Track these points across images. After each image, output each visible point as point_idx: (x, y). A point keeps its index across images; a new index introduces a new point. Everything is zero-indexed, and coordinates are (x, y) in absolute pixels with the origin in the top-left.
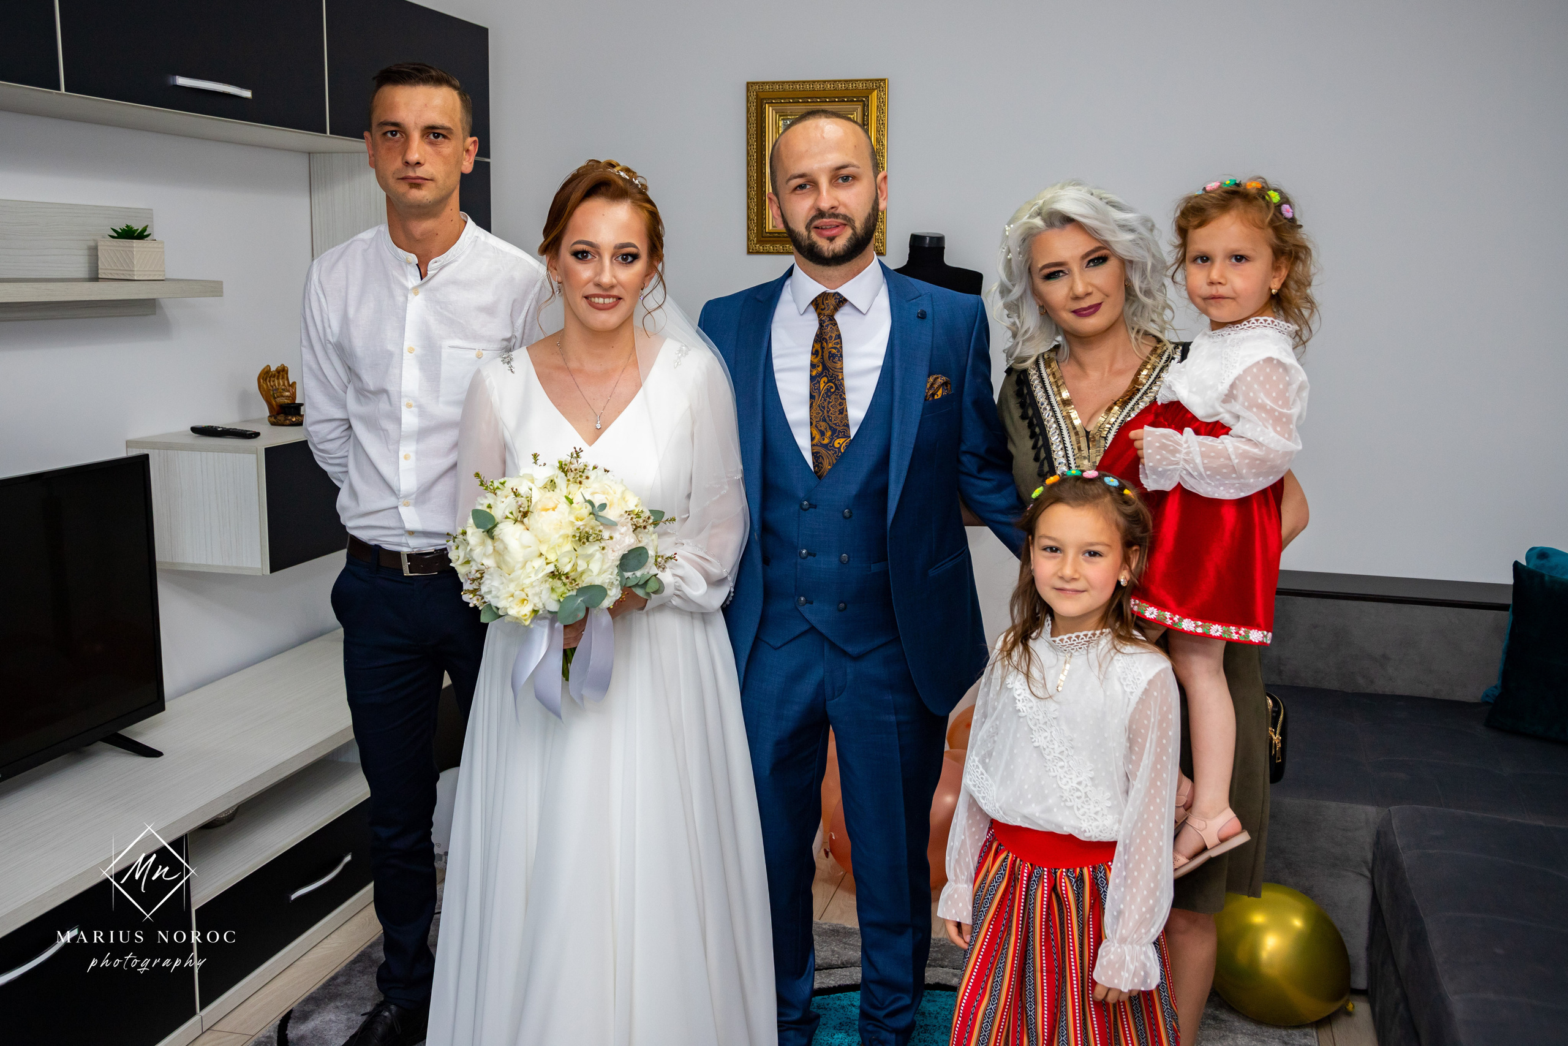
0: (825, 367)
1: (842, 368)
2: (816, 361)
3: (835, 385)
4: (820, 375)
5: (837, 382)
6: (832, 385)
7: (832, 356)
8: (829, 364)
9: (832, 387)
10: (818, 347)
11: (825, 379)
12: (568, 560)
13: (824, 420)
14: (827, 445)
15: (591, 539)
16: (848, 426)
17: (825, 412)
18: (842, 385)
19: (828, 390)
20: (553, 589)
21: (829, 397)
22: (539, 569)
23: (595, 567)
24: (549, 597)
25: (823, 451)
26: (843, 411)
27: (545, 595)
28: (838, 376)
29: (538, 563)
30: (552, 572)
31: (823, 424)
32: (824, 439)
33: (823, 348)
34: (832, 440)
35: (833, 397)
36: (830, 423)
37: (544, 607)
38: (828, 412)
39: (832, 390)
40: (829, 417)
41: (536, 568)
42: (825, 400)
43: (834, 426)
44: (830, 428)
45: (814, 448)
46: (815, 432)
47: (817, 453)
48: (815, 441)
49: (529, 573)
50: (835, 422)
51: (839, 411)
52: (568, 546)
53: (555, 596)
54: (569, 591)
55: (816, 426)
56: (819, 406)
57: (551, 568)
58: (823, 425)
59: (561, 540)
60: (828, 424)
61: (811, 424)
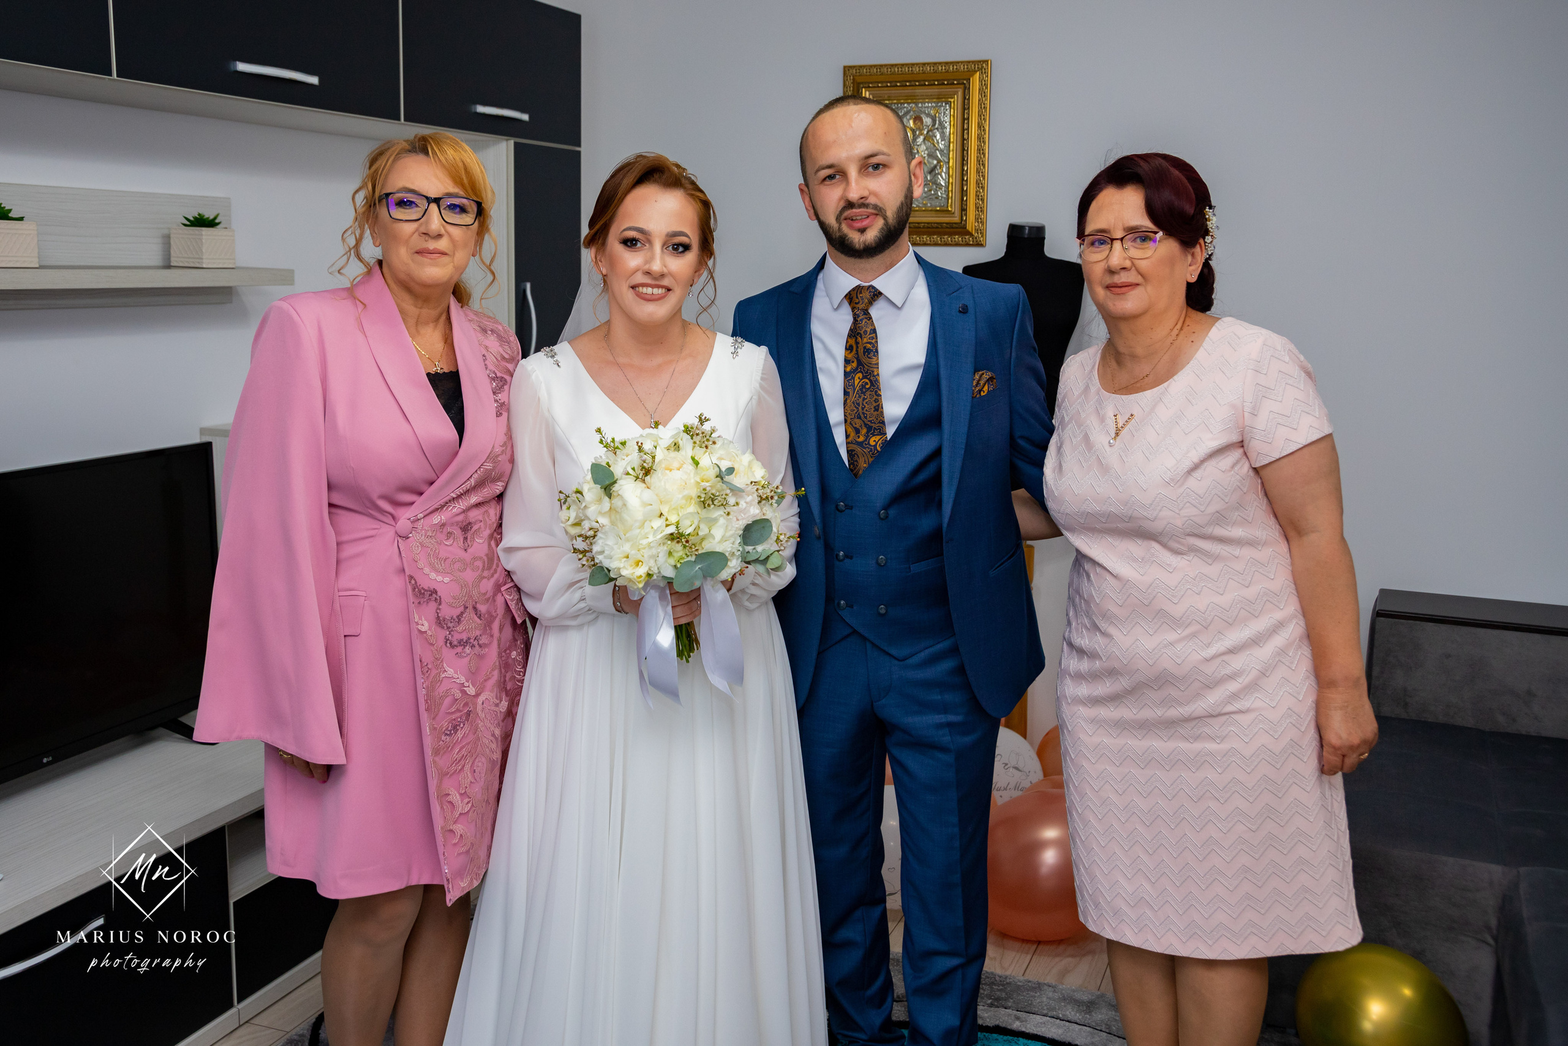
0: (860, 363)
1: (877, 364)
2: (850, 356)
3: (871, 381)
4: (855, 371)
5: (872, 378)
6: (867, 381)
7: (867, 351)
8: (864, 360)
9: (867, 383)
10: (852, 342)
11: (860, 375)
12: (690, 524)
13: (859, 417)
14: (863, 442)
15: (716, 502)
16: (883, 423)
17: (860, 408)
18: (877, 381)
19: (863, 386)
20: (670, 554)
21: (864, 393)
22: (658, 530)
23: (718, 532)
24: (666, 561)
25: (858, 449)
26: (878, 408)
27: (662, 558)
28: (873, 372)
29: (658, 523)
30: (672, 534)
31: (857, 421)
32: (859, 437)
33: (857, 343)
34: (867, 437)
35: (868, 393)
36: (865, 420)
37: (659, 572)
38: (863, 409)
39: (867, 386)
40: (863, 413)
41: (655, 528)
42: (860, 397)
43: (869, 423)
44: (866, 425)
45: (849, 445)
46: (850, 430)
47: (852, 451)
48: (850, 439)
49: (646, 533)
50: (871, 419)
51: (875, 407)
52: (693, 508)
53: (672, 561)
54: (688, 556)
55: (851, 423)
56: (854, 403)
57: (672, 529)
58: (858, 423)
59: (684, 502)
60: (864, 421)
61: (846, 421)
